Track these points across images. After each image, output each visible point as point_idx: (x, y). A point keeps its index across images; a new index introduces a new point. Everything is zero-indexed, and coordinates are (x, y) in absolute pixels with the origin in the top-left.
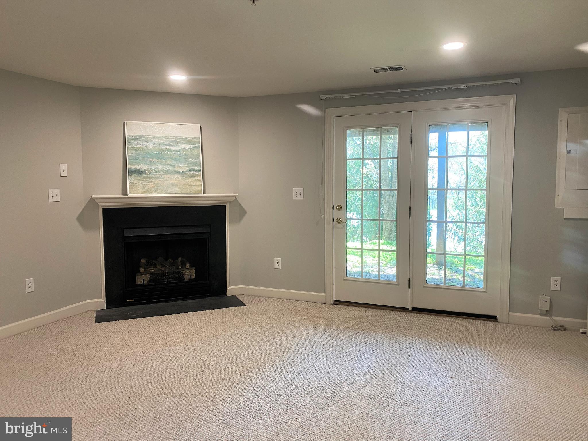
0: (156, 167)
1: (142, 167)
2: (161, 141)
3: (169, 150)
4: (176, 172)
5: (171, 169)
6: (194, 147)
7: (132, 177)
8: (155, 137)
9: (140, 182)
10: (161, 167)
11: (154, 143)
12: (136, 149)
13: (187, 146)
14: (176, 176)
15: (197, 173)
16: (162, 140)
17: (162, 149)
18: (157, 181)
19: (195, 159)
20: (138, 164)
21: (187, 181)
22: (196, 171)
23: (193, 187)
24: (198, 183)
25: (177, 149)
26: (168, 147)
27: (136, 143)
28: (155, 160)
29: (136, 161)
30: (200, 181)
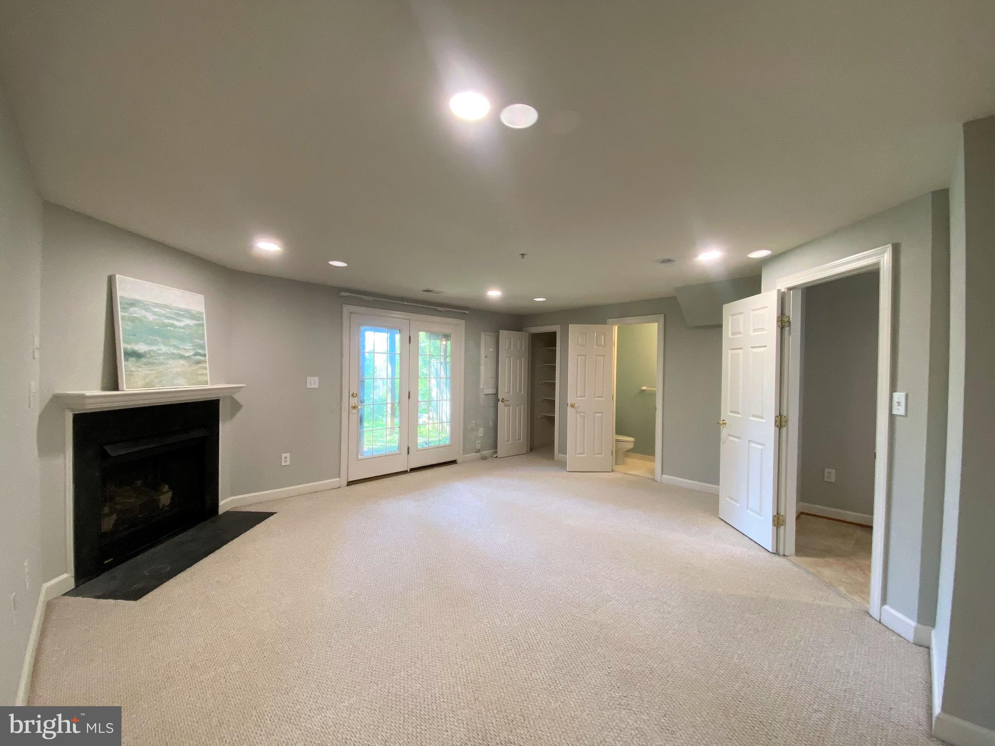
0: (158, 347)
2: (163, 312)
3: (172, 325)
4: (182, 357)
10: (164, 349)
13: (192, 322)
14: (182, 362)
16: (164, 310)
17: (164, 323)
24: (204, 371)
25: (182, 324)
26: (171, 321)
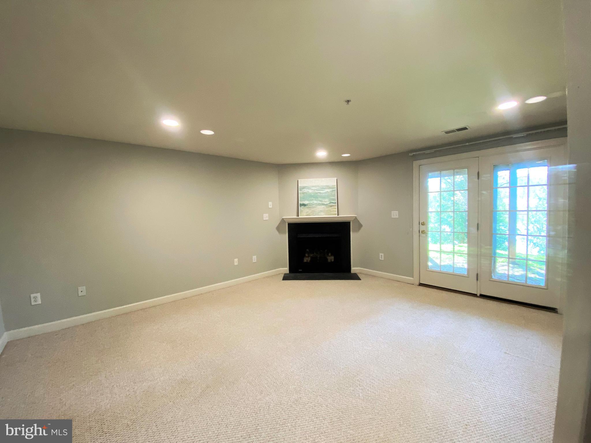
0: (313, 202)
1: (306, 202)
2: (316, 188)
3: (320, 193)
4: (323, 204)
5: (320, 203)
6: (333, 191)
7: (301, 208)
8: (313, 186)
9: (305, 210)
10: (315, 202)
11: (312, 190)
12: (303, 193)
13: (329, 190)
14: (323, 206)
15: (334, 204)
16: (317, 188)
17: (316, 192)
18: (313, 209)
19: (334, 197)
20: (304, 201)
21: (329, 209)
22: (333, 203)
23: (332, 212)
25: (324, 192)
26: (319, 191)
27: (303, 190)
28: (313, 198)
29: (303, 199)
30: (335, 208)
